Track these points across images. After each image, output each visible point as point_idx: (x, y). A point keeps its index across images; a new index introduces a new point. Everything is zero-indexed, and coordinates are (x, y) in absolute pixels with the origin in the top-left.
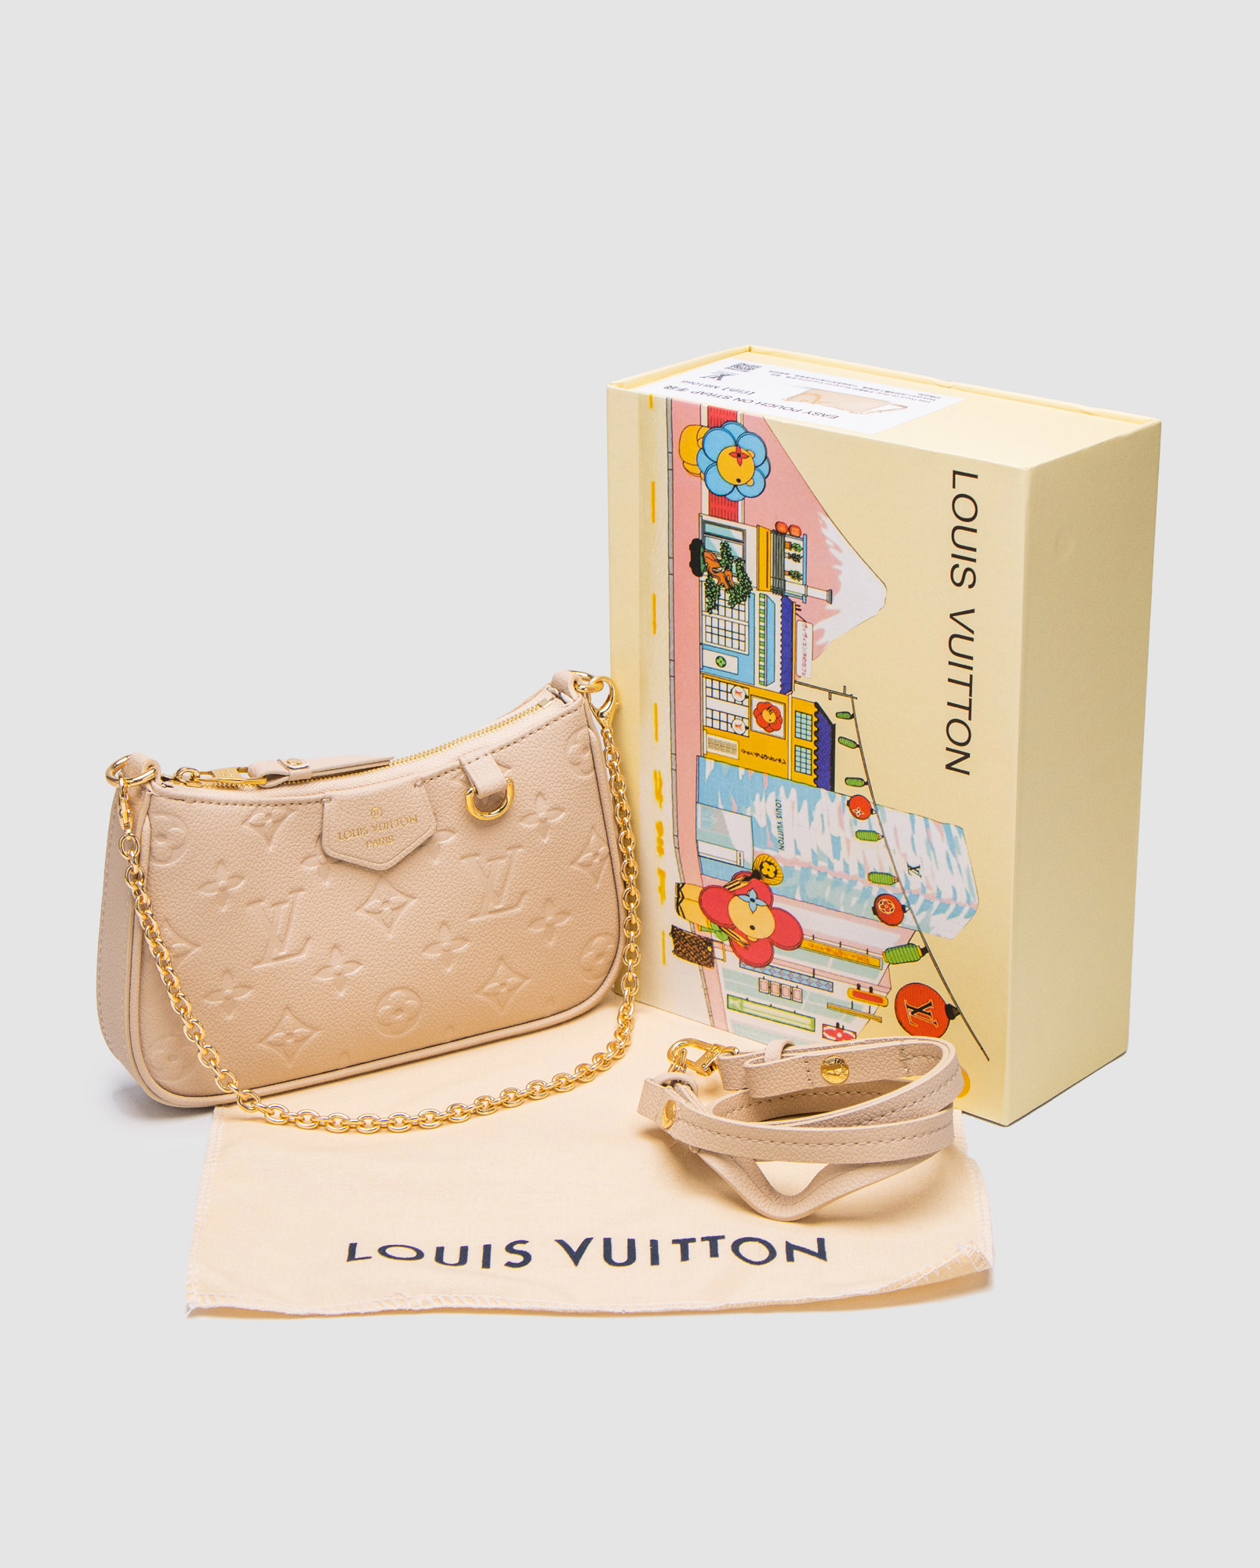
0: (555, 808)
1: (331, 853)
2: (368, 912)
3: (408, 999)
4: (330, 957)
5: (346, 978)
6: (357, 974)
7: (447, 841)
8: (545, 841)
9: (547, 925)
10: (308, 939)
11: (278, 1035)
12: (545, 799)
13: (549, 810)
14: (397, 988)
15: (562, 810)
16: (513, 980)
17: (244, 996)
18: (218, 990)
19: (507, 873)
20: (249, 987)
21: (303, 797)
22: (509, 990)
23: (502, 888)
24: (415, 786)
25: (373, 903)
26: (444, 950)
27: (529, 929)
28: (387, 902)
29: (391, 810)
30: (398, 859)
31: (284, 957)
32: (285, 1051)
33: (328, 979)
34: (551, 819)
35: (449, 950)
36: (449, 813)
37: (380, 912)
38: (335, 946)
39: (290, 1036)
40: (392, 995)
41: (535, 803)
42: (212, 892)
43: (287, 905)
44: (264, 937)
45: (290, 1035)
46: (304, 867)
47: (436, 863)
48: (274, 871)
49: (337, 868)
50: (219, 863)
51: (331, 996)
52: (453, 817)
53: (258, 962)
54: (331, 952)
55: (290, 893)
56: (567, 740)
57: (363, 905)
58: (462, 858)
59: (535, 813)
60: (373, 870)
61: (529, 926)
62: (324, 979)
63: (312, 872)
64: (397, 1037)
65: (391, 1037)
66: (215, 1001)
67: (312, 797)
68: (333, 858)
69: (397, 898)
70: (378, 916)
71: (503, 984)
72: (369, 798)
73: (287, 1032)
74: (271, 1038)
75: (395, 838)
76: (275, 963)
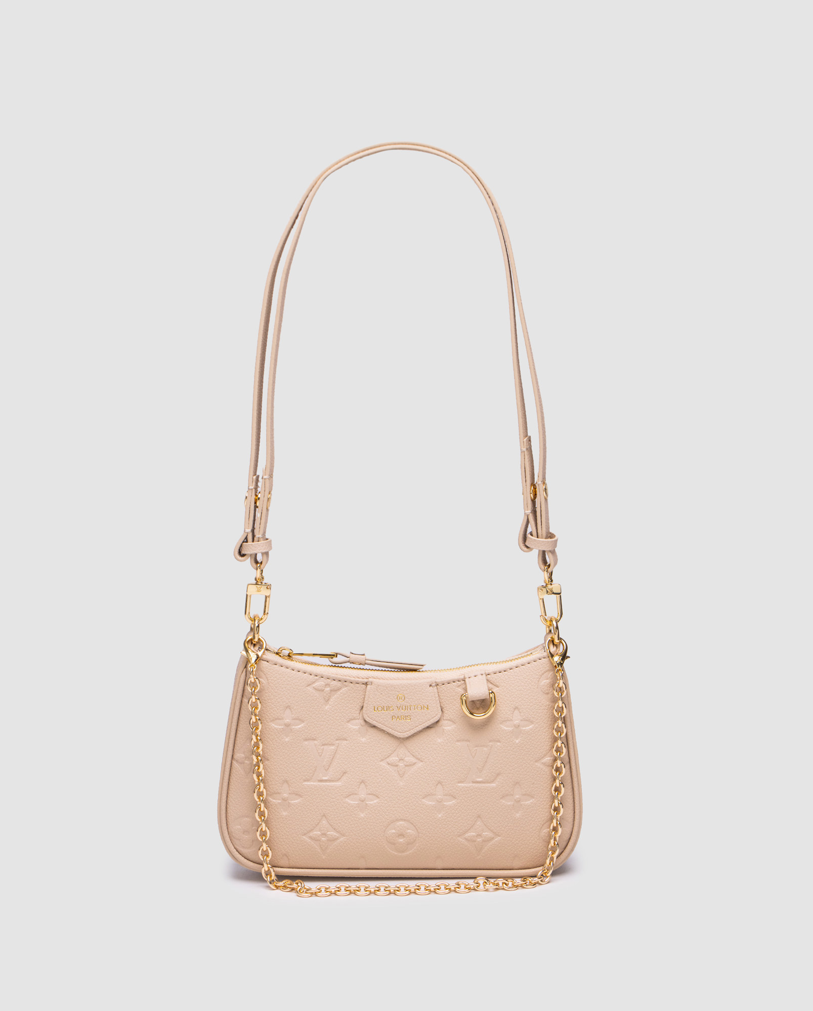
0: (527, 720)
1: (368, 719)
2: (389, 764)
3: (408, 829)
4: (359, 788)
5: (366, 804)
6: (375, 803)
7: (447, 727)
8: (517, 741)
9: (515, 800)
10: (345, 773)
11: (317, 833)
12: (520, 713)
13: (521, 720)
14: (402, 820)
15: (532, 722)
16: (487, 834)
17: (296, 801)
18: (279, 793)
19: (488, 757)
20: (300, 796)
21: (354, 679)
22: (483, 841)
23: (483, 767)
24: (431, 686)
25: (394, 759)
26: (437, 801)
27: (501, 800)
28: (402, 760)
29: (411, 698)
30: (412, 732)
31: (326, 781)
32: (320, 845)
33: (354, 802)
34: (524, 727)
35: (441, 802)
36: (452, 709)
37: (397, 766)
38: (363, 782)
39: (324, 836)
40: (398, 824)
41: (513, 713)
42: (279, 725)
43: (333, 747)
44: (313, 764)
45: (324, 834)
46: (350, 725)
47: (439, 741)
48: (327, 723)
49: (372, 731)
50: (287, 707)
51: (355, 814)
52: (454, 712)
53: (308, 780)
54: (360, 785)
55: (337, 740)
56: (541, 676)
57: (386, 758)
58: (458, 741)
59: (511, 720)
60: (396, 737)
61: (501, 798)
62: (352, 802)
63: (354, 729)
64: (400, 854)
65: (396, 853)
66: (276, 800)
67: (361, 680)
68: (370, 724)
69: (410, 759)
70: (395, 768)
71: (479, 835)
72: (397, 687)
73: (323, 832)
74: (311, 834)
75: (412, 717)
76: (319, 783)
